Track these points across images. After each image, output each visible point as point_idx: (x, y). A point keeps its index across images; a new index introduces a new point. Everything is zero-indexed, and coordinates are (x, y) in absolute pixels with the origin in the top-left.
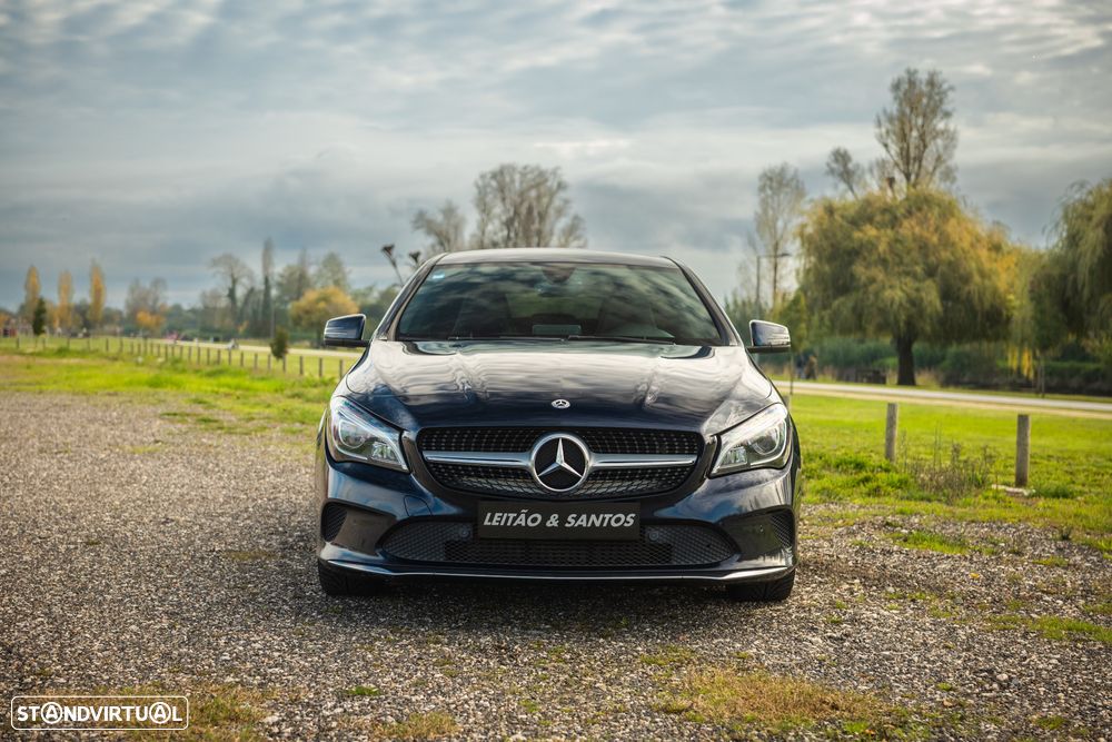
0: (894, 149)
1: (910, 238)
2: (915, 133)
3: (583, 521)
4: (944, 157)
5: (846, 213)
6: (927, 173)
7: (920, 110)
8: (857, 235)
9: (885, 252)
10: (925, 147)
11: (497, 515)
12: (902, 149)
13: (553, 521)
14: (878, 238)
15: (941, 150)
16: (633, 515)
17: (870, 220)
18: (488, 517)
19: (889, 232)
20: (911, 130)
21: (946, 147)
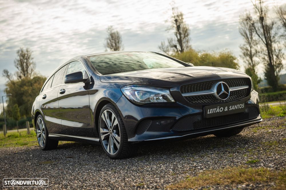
0: (20, 68)
1: (37, 88)
2: (25, 64)
3: (233, 108)
4: (33, 70)
5: (18, 84)
6: (29, 74)
7: (25, 58)
8: (22, 89)
9: (31, 93)
10: (28, 67)
11: (211, 110)
12: (22, 68)
13: (226, 109)
14: (28, 89)
15: (32, 68)
16: (243, 104)
17: (25, 85)
18: (208, 112)
19: (31, 87)
20: (24, 63)
21: (33, 67)
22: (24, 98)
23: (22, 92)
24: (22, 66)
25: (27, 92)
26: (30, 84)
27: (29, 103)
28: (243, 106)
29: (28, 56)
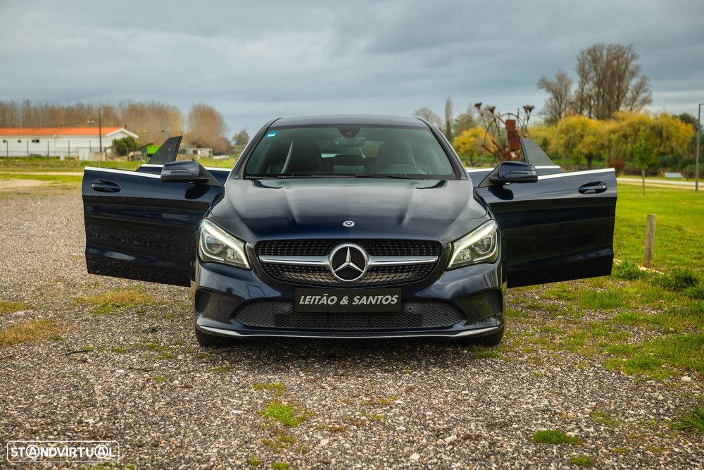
3: (364, 300)
11: (308, 297)
13: (345, 301)
16: (397, 296)
18: (302, 300)
28: (392, 300)
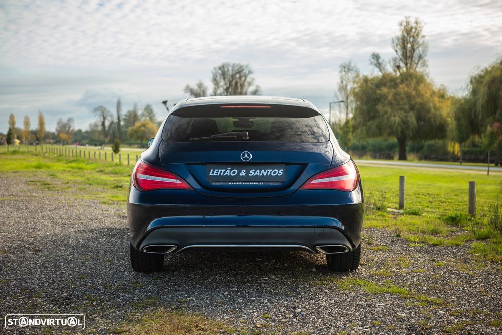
0: (400, 53)
1: (403, 93)
2: (409, 45)
4: (423, 56)
5: (374, 82)
6: (415, 63)
7: (412, 34)
8: (378, 92)
9: (391, 99)
10: (414, 51)
12: (403, 52)
14: (388, 93)
15: (421, 52)
17: (384, 85)
19: (393, 90)
20: (407, 43)
21: (423, 51)
22: (379, 107)
23: (378, 96)
24: (404, 47)
25: (385, 97)
26: (392, 84)
27: (385, 116)
29: (417, 31)
